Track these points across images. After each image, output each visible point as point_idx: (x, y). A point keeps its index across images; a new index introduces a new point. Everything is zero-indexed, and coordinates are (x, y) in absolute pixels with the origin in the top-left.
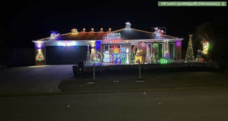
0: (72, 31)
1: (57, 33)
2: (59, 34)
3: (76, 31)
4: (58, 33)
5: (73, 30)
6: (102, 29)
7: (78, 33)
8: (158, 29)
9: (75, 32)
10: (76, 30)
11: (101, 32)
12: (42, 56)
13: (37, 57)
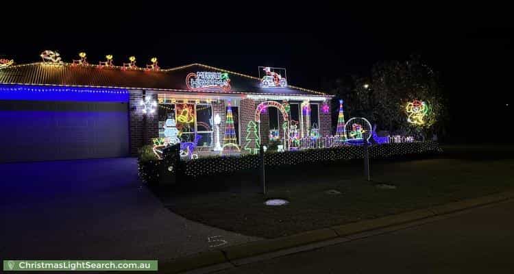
0: (42, 55)
3: (56, 58)
5: (45, 54)
7: (63, 63)
8: (271, 71)
10: (58, 55)
11: (131, 67)
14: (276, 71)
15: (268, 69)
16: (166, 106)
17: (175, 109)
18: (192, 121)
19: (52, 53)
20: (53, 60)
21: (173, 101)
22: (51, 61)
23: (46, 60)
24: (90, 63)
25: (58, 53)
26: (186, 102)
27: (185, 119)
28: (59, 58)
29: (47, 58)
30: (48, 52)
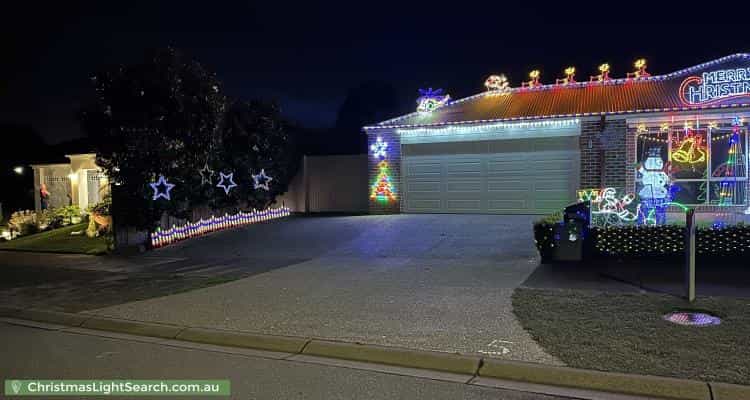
0: (487, 84)
1: (439, 96)
2: (448, 97)
3: (502, 83)
4: (446, 94)
5: (490, 81)
7: (510, 89)
10: (504, 79)
12: (390, 186)
13: (374, 188)
16: (652, 135)
17: (670, 139)
18: (702, 159)
19: (498, 78)
20: (499, 87)
21: (664, 128)
22: (497, 89)
23: (492, 89)
24: (544, 84)
25: (506, 76)
26: (687, 127)
27: (687, 157)
28: (507, 84)
29: (493, 86)
30: (492, 78)
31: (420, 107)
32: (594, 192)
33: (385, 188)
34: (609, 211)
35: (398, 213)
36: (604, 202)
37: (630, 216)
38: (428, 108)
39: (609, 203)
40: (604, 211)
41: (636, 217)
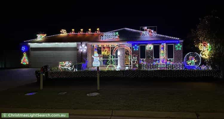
1: (43, 34)
4: (45, 34)
6: (90, 30)
7: (67, 34)
8: (148, 28)
9: (64, 33)
10: (65, 31)
11: (89, 33)
12: (27, 60)
13: (22, 60)
14: (150, 28)
15: (146, 28)
17: (102, 49)
18: (109, 54)
19: (64, 30)
21: (100, 46)
23: (62, 33)
24: (75, 33)
25: (66, 30)
26: (105, 46)
27: (106, 53)
28: (66, 32)
29: (62, 32)
30: (62, 30)
31: (38, 37)
32: (63, 63)
33: (25, 60)
34: (66, 67)
35: (29, 68)
36: (66, 65)
37: (71, 69)
38: (40, 37)
39: (67, 65)
40: (65, 67)
41: (72, 69)
